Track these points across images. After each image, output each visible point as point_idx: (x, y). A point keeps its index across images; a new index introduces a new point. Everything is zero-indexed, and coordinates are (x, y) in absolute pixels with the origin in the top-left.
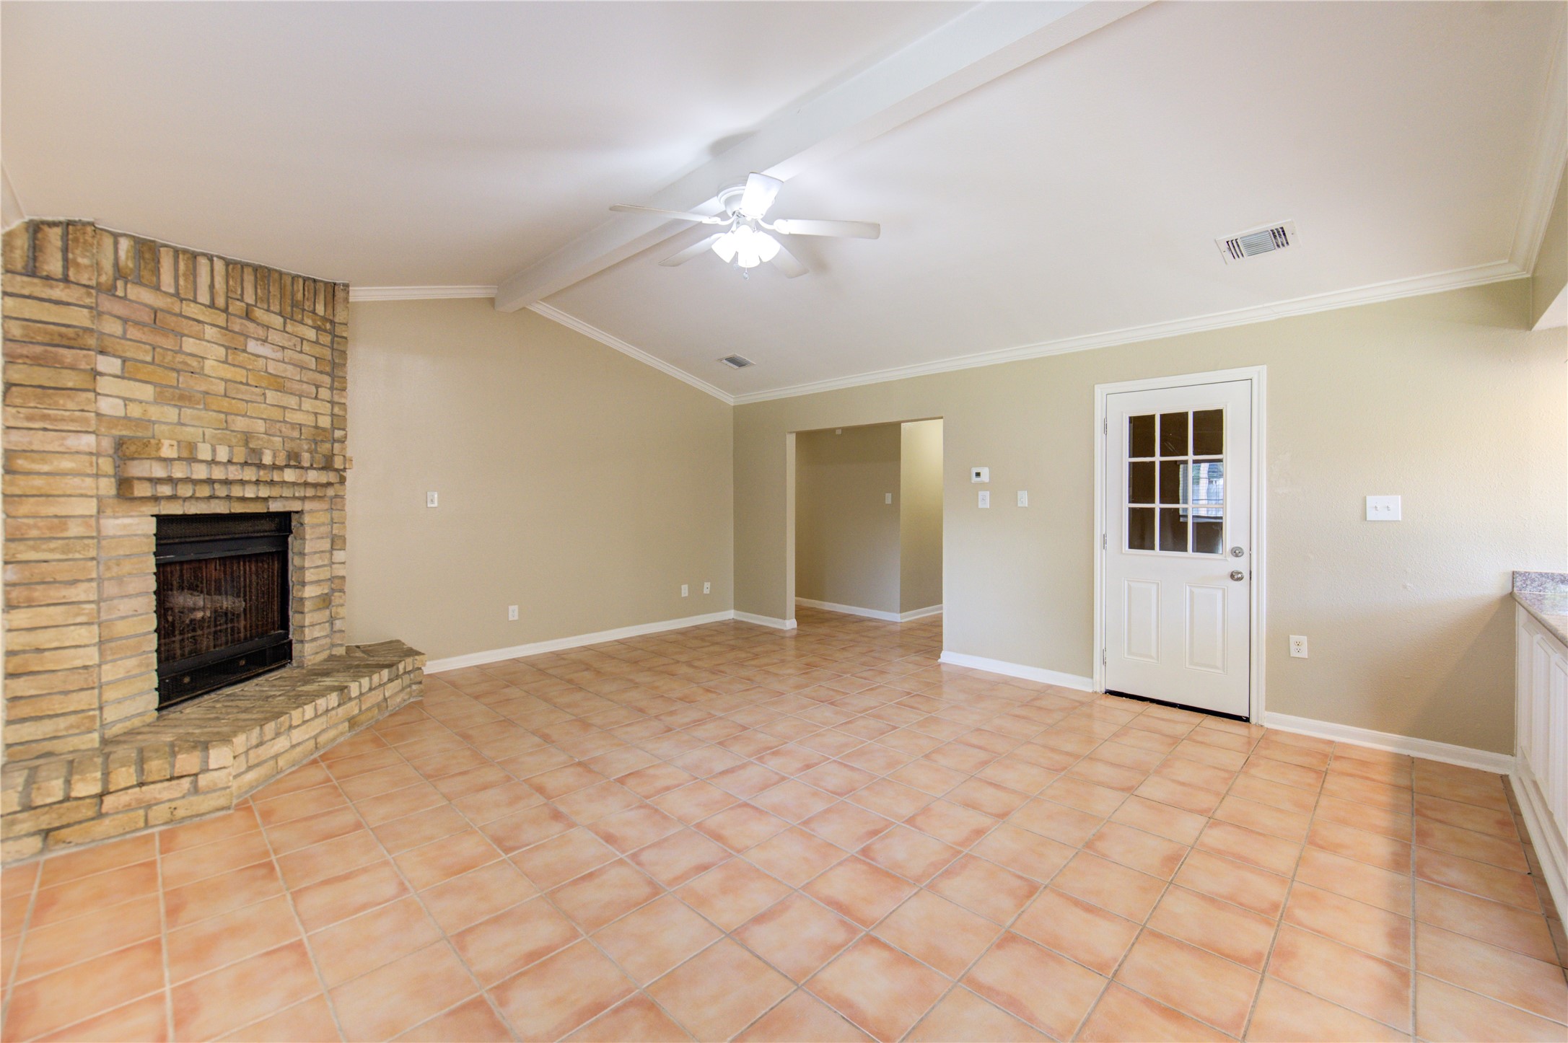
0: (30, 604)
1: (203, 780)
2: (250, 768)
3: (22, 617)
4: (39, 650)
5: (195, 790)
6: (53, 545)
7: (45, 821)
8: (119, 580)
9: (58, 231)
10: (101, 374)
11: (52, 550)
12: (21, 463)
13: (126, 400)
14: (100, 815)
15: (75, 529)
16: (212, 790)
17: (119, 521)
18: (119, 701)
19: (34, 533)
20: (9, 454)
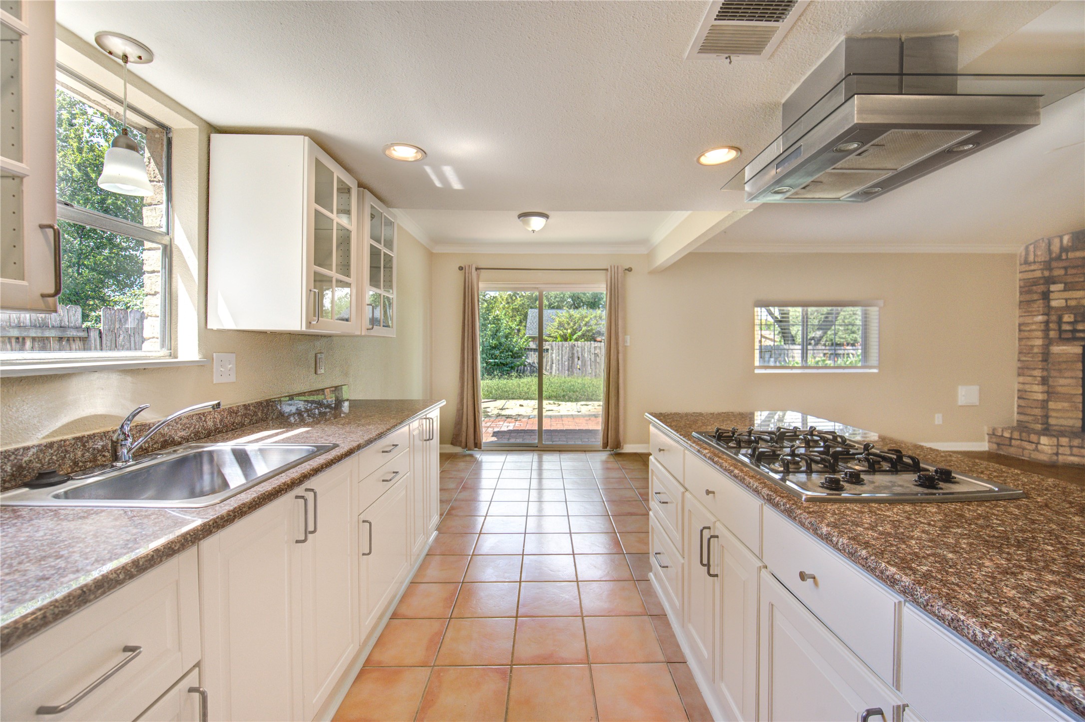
0: (1023, 375)
1: (1040, 447)
2: (1072, 455)
3: (1021, 379)
4: (1026, 391)
5: (1036, 450)
6: (1030, 355)
7: (998, 440)
8: (1060, 371)
9: (1032, 246)
10: (1052, 292)
11: (1029, 357)
12: (1023, 328)
13: (1066, 300)
14: (1010, 445)
15: (1036, 350)
16: (1042, 452)
17: (1059, 348)
18: (1057, 418)
19: (1025, 351)
20: (1020, 325)
